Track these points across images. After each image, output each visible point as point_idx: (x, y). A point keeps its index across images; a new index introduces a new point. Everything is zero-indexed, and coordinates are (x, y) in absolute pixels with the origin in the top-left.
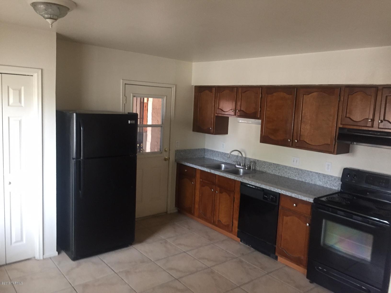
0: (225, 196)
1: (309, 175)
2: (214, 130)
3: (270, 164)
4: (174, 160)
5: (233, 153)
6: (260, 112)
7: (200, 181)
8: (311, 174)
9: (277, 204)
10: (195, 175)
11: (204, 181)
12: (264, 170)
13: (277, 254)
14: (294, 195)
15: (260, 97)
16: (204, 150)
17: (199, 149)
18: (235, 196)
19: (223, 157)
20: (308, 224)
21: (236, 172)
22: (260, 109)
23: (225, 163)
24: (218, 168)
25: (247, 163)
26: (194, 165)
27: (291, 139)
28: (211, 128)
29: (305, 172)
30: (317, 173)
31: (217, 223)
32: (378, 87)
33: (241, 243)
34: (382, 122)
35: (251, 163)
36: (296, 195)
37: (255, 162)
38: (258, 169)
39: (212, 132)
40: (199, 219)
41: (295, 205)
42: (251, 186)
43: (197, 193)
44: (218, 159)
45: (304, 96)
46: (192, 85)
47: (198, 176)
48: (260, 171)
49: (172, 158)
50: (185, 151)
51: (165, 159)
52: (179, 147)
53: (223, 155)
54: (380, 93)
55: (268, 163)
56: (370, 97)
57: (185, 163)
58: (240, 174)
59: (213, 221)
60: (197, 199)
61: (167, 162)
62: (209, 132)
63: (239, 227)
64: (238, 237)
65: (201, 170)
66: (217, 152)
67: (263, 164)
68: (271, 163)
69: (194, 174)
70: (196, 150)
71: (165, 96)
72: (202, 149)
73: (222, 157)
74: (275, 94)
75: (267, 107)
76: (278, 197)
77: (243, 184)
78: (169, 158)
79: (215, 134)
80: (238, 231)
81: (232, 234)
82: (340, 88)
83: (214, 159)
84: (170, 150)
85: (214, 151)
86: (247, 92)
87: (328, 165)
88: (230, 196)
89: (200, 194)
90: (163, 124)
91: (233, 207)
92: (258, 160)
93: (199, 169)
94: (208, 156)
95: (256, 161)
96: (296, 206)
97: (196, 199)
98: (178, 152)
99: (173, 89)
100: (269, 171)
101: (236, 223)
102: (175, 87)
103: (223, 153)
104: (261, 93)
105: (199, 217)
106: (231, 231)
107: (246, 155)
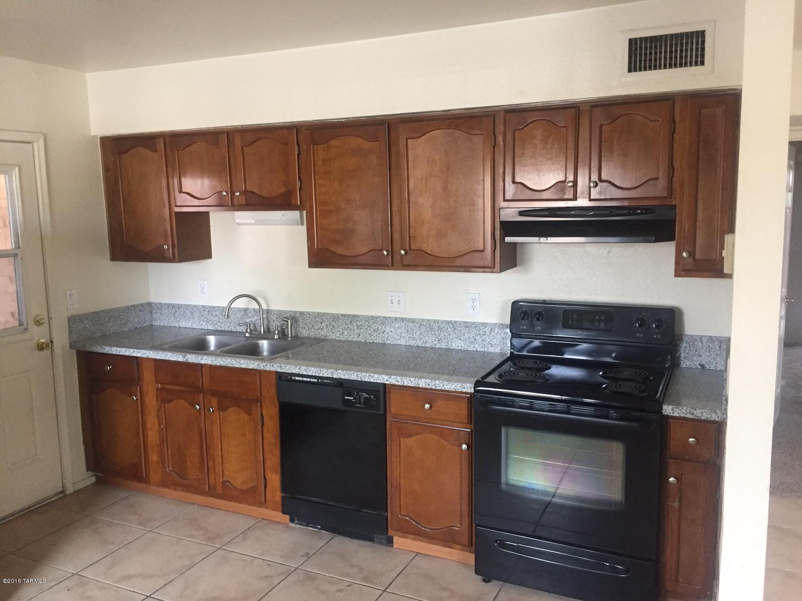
0: (234, 415)
1: (431, 329)
2: (176, 251)
3: (336, 318)
4: (68, 344)
5: (236, 305)
6: (300, 191)
7: (157, 389)
8: (436, 327)
9: (382, 412)
10: (139, 377)
11: (167, 387)
12: (322, 334)
13: (391, 532)
14: (422, 383)
15: (296, 153)
16: (149, 307)
17: (134, 306)
18: (264, 412)
19: (207, 319)
20: (464, 447)
21: (253, 351)
22: (298, 183)
23: (215, 333)
24: (200, 346)
25: (275, 324)
26: (132, 350)
27: (390, 250)
28: (166, 247)
29: (423, 324)
30: (451, 322)
31: (220, 490)
32: (579, 107)
33: (292, 525)
34: (596, 185)
35: (288, 322)
36: (428, 381)
37: (295, 318)
38: (305, 333)
39: (171, 257)
40: (167, 490)
41: (427, 406)
42: (305, 379)
43: (152, 421)
44: (193, 324)
45: (409, 140)
46: (93, 134)
47: (148, 376)
48: (309, 338)
49: (61, 339)
50: (95, 317)
51: (38, 345)
52: (77, 307)
53: (206, 312)
54: (585, 121)
55: (329, 317)
56: (565, 132)
57: (104, 349)
58: (262, 352)
59: (207, 486)
60: (153, 436)
61: (47, 352)
62: (159, 257)
63: (284, 488)
64: (284, 512)
65: (155, 360)
66: (188, 306)
67: (317, 319)
68: (338, 314)
69: (136, 374)
70: (128, 308)
71: (16, 165)
72: (142, 305)
73: (202, 318)
74: (334, 142)
75: (316, 177)
76: (382, 393)
77: (282, 378)
78: (52, 342)
79: (180, 261)
80: (283, 498)
81: (267, 508)
82: (493, 116)
83: (180, 327)
84: (50, 319)
85: (179, 307)
86: (257, 143)
87: (474, 301)
88: (249, 414)
89: (160, 425)
90: (18, 247)
91: (261, 441)
92: (302, 313)
93: (148, 359)
94: (161, 321)
95: (298, 315)
96: (431, 407)
97: (150, 439)
98: (73, 320)
99: (35, 145)
100: (335, 335)
101: (275, 479)
102: (41, 142)
103: (203, 306)
104: (298, 144)
105: (165, 483)
106: (263, 503)
107: (268, 305)
